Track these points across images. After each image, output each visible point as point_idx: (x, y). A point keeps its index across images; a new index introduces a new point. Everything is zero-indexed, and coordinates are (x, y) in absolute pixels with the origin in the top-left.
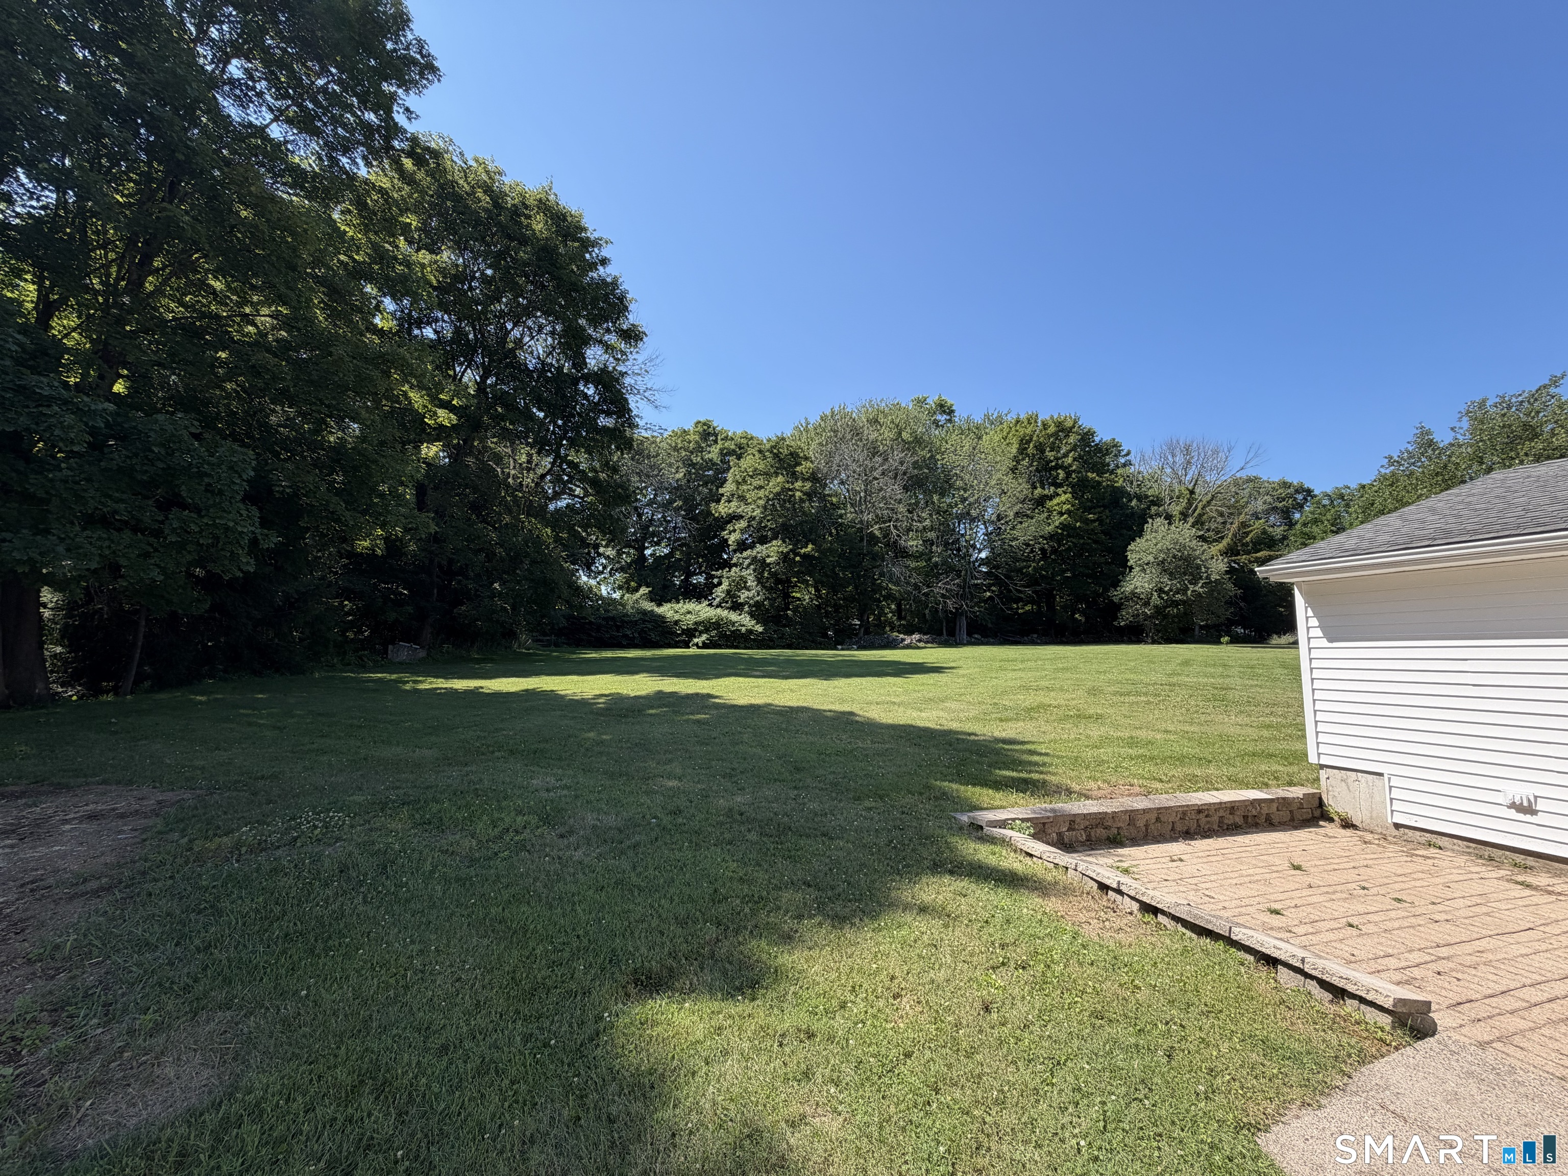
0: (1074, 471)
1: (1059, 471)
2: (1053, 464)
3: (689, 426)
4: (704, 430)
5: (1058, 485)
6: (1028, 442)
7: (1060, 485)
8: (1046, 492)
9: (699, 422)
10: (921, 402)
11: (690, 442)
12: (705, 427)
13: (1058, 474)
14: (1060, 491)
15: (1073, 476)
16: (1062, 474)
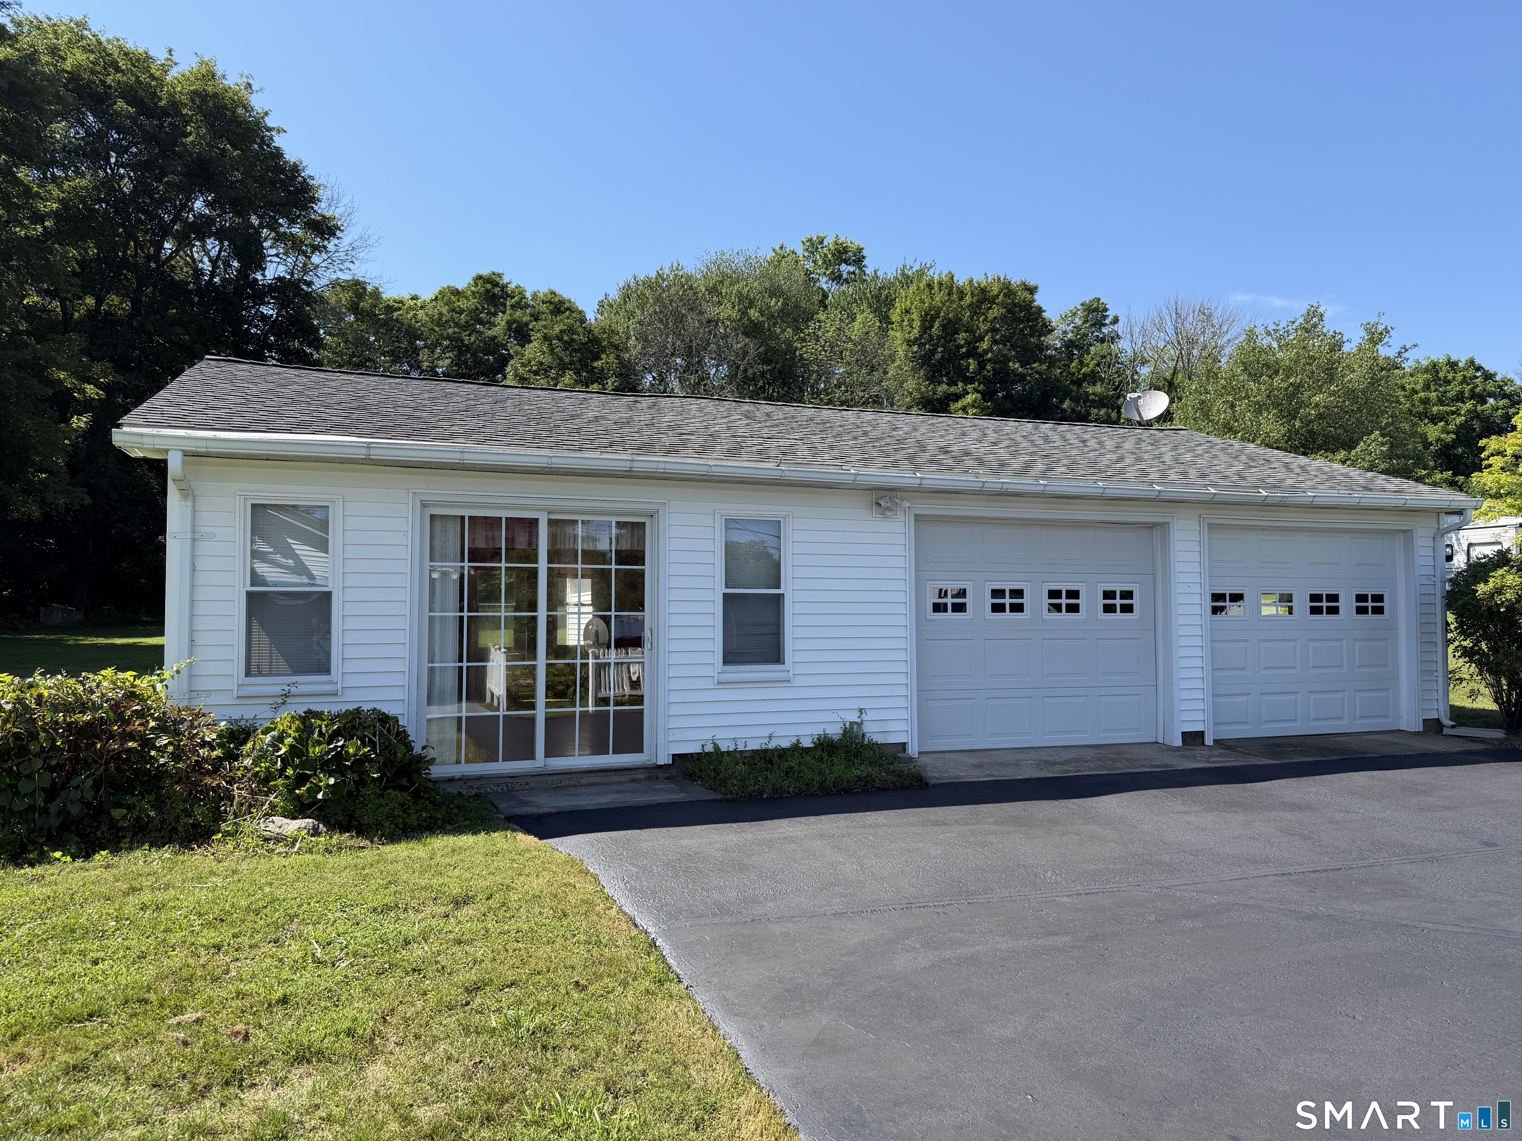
0: (990, 360)
1: (971, 361)
2: (964, 350)
3: (462, 283)
4: (488, 291)
5: (968, 380)
6: (933, 320)
7: (971, 380)
8: (953, 389)
9: (480, 277)
10: (813, 246)
11: (461, 312)
12: (489, 286)
13: (969, 364)
14: (970, 387)
15: (988, 367)
16: (973, 364)
